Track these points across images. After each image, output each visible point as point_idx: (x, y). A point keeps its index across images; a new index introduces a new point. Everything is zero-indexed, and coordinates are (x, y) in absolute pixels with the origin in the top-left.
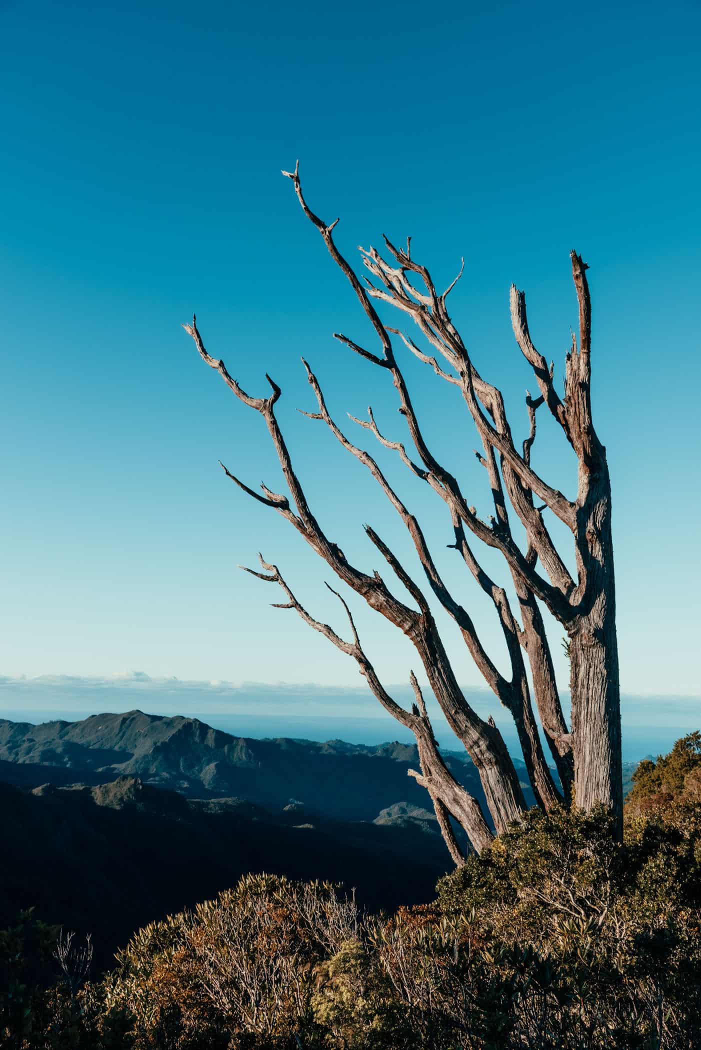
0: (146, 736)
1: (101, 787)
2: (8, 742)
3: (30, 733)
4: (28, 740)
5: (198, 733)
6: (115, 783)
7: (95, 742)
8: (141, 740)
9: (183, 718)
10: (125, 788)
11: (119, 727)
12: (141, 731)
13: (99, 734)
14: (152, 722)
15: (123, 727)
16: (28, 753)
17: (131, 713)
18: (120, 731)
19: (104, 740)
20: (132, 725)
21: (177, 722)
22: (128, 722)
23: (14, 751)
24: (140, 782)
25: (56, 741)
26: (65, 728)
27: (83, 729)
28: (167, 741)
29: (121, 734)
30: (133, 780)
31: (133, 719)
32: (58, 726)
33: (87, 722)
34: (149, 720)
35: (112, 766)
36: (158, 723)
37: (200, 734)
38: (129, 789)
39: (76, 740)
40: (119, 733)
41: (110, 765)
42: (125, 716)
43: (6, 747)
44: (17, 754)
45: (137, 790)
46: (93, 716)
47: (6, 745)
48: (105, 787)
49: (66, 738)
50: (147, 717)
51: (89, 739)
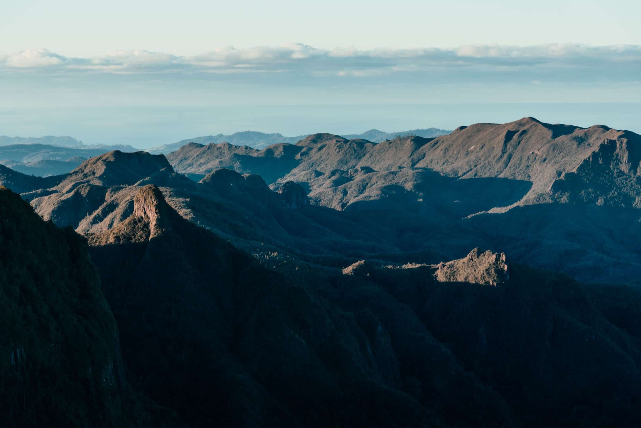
0: (545, 160)
1: (444, 266)
2: (333, 173)
3: (368, 155)
4: (362, 168)
5: (625, 157)
6: (465, 259)
7: (465, 171)
8: (537, 166)
9: (606, 128)
10: (482, 269)
11: (502, 144)
12: (536, 152)
13: (472, 157)
14: (555, 136)
15: (508, 146)
16: (361, 191)
17: (520, 123)
18: (504, 152)
19: (479, 166)
20: (522, 143)
21: (595, 136)
22: (515, 137)
23: (341, 187)
24: (504, 259)
25: (404, 170)
26: (419, 147)
27: (446, 150)
28: (574, 171)
29: (505, 156)
30: (494, 256)
31: (524, 132)
32: (409, 145)
33: (454, 138)
34: (550, 133)
35: (490, 212)
36: (563, 138)
37: (630, 159)
38: (487, 270)
39: (437, 168)
40: (501, 157)
41: (488, 209)
42: (511, 128)
43: (329, 181)
44: (345, 193)
45: (499, 272)
46: (462, 128)
47: (330, 178)
48: (451, 266)
49: (421, 165)
50: (545, 129)
51: (456, 165)
